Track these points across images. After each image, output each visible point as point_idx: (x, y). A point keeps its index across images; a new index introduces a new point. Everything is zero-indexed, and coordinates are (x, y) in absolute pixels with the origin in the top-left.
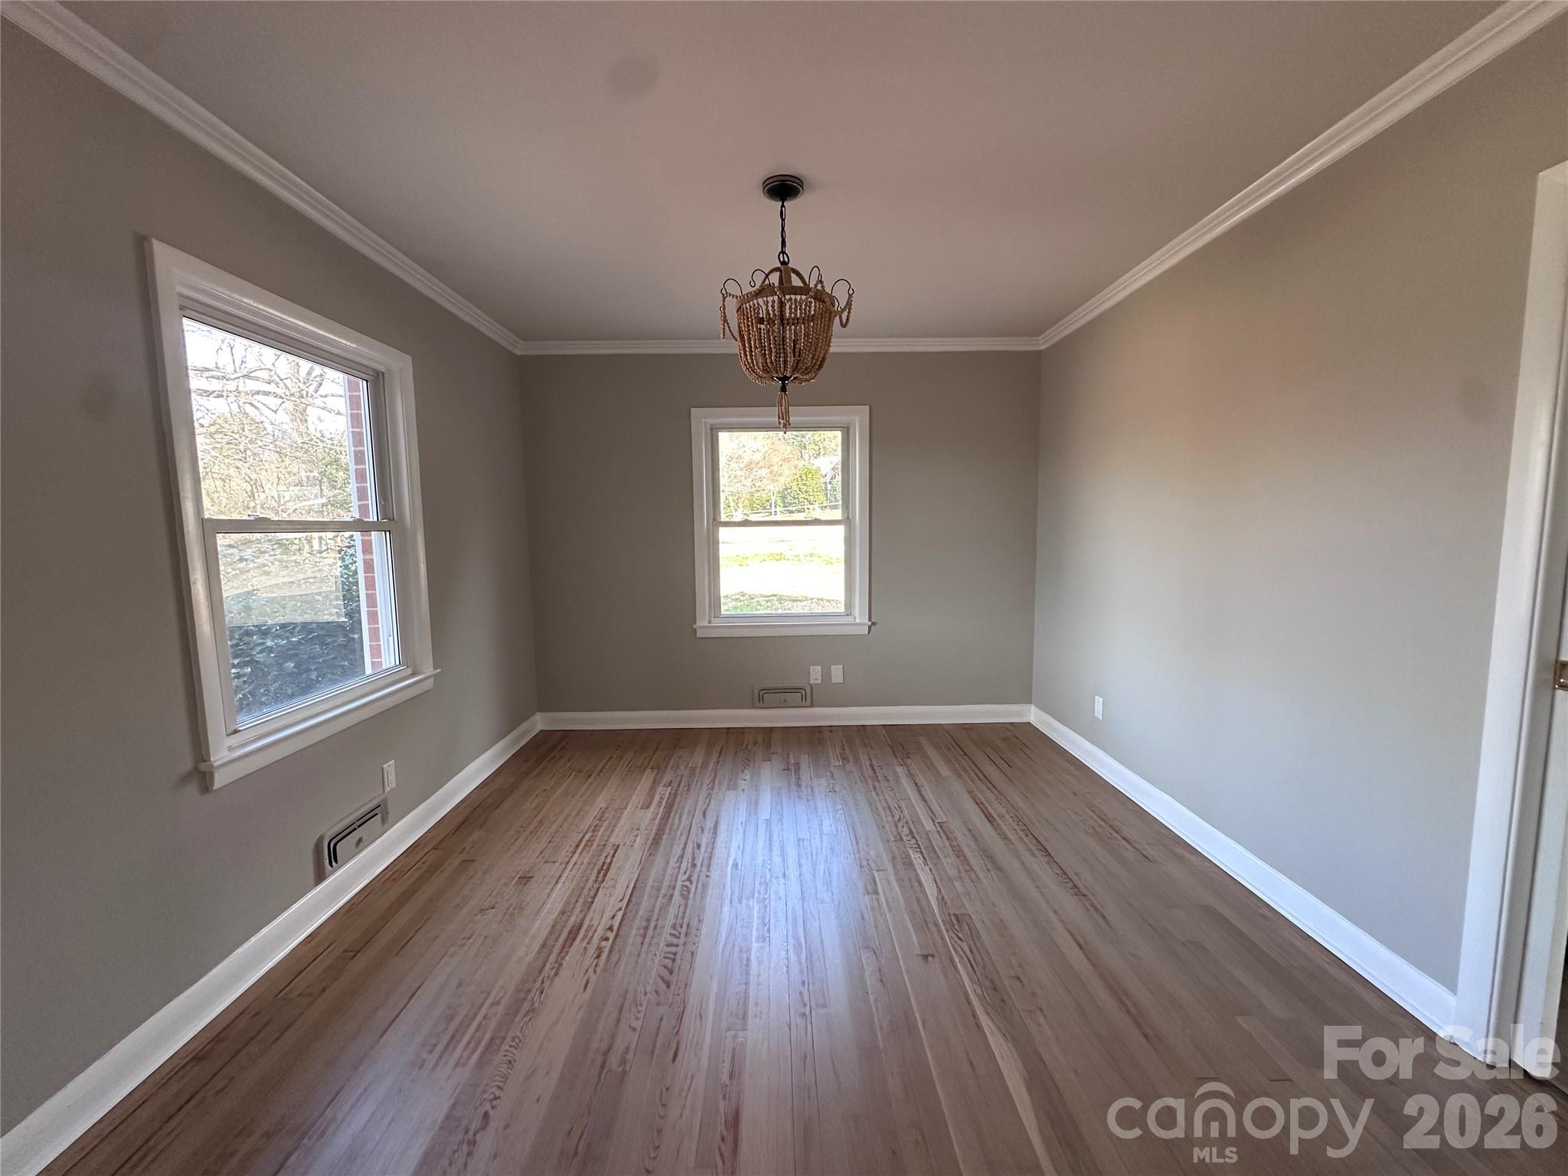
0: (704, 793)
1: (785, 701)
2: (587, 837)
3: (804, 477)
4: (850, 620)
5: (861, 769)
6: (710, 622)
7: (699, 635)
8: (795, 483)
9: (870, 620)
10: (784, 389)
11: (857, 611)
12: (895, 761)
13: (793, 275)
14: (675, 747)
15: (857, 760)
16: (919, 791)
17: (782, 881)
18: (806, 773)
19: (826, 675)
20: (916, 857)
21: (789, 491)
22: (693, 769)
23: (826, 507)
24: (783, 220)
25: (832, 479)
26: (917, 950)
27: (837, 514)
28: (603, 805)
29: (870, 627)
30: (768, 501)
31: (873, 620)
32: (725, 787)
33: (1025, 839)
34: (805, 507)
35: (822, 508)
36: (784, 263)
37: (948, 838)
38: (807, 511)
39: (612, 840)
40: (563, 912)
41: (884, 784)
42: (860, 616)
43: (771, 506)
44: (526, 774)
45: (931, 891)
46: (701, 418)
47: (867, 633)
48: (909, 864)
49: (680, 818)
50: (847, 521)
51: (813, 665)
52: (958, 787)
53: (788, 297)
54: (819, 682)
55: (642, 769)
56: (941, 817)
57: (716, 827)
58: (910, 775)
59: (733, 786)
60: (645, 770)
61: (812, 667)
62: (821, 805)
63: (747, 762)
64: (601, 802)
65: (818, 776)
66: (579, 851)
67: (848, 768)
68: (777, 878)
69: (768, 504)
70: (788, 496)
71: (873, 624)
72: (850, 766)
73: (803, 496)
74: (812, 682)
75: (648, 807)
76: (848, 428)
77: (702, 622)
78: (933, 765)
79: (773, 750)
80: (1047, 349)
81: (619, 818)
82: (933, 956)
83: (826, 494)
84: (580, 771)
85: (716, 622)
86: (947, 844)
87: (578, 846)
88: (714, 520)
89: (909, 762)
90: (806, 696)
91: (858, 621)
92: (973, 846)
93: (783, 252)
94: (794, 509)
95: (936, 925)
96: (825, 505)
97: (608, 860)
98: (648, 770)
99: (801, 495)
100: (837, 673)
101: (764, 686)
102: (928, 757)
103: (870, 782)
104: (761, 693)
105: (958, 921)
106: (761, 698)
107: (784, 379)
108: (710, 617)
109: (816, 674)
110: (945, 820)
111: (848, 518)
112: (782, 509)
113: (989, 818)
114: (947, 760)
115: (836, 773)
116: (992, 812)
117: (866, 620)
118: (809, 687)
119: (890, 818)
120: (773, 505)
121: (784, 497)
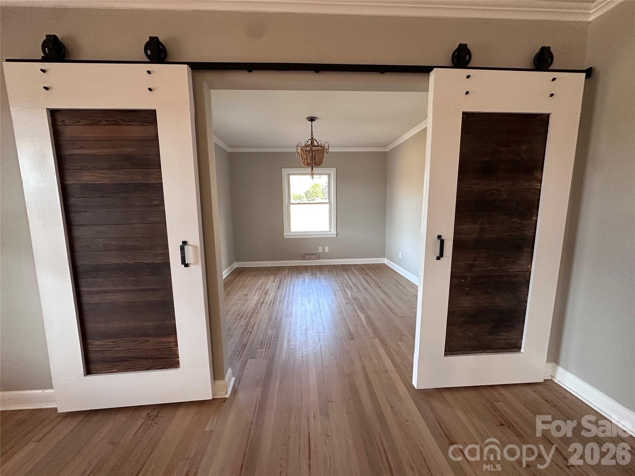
0: (289, 279)
1: (311, 258)
2: (259, 288)
3: (315, 187)
4: (330, 233)
5: (334, 274)
6: (288, 234)
7: (285, 237)
8: (311, 189)
9: (337, 233)
10: (312, 169)
11: (333, 230)
12: (343, 272)
13: (314, 141)
14: (279, 270)
15: (332, 272)
16: (349, 278)
17: (313, 294)
18: (318, 275)
19: (324, 249)
20: (347, 290)
21: (309, 192)
22: (285, 275)
23: (323, 199)
24: (312, 127)
25: (325, 187)
26: (345, 303)
27: (327, 201)
28: (262, 282)
29: (336, 235)
30: (300, 196)
31: (338, 233)
32: (295, 278)
33: (376, 286)
34: (315, 199)
35: (321, 199)
36: (312, 138)
37: (356, 286)
38: (315, 200)
39: (266, 288)
40: (258, 300)
41: (340, 277)
42: (334, 232)
43: (301, 198)
44: (237, 276)
45: (350, 295)
46: (285, 171)
47: (336, 237)
48: (345, 290)
49: (284, 284)
50: (330, 203)
51: (320, 247)
52: (360, 277)
53: (313, 148)
54: (321, 251)
55: (270, 275)
56: (354, 282)
57: (294, 285)
58: (347, 275)
59: (297, 277)
60: (271, 275)
61: (319, 247)
62: (322, 281)
63: (301, 273)
64: (261, 281)
65: (321, 275)
66: (258, 290)
67: (330, 274)
68: (311, 293)
69: (300, 197)
70: (308, 194)
71: (338, 234)
72: (331, 273)
73: (314, 194)
74: (319, 252)
75: (275, 282)
76: (330, 174)
77: (285, 234)
78: (354, 273)
79: (308, 270)
80: (389, 151)
81: (267, 284)
82: (348, 304)
83: (323, 193)
84: (252, 276)
85: (290, 234)
86: (355, 287)
87: (257, 289)
88: (289, 202)
89: (347, 272)
90: (318, 256)
91: (333, 233)
92: (362, 287)
93: (312, 135)
94: (311, 199)
95: (350, 299)
96: (323, 197)
97: (267, 292)
98: (272, 275)
99: (313, 194)
100: (327, 249)
101: (305, 253)
102: (353, 271)
103: (336, 276)
104: (304, 255)
105: (355, 299)
106: (304, 257)
107: (312, 167)
108: (288, 232)
109: (320, 250)
110: (355, 283)
111: (330, 202)
112: (306, 199)
113: (367, 282)
114: (358, 271)
115: (327, 275)
116: (368, 281)
117: (335, 233)
118: (318, 253)
119: (341, 283)
120: (302, 198)
121: (306, 195)
